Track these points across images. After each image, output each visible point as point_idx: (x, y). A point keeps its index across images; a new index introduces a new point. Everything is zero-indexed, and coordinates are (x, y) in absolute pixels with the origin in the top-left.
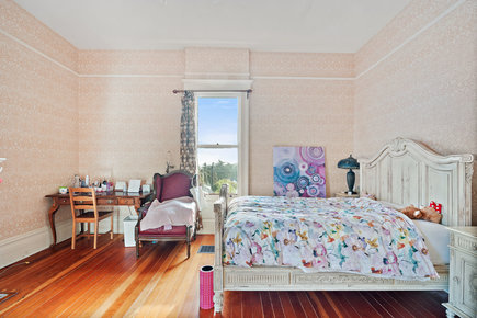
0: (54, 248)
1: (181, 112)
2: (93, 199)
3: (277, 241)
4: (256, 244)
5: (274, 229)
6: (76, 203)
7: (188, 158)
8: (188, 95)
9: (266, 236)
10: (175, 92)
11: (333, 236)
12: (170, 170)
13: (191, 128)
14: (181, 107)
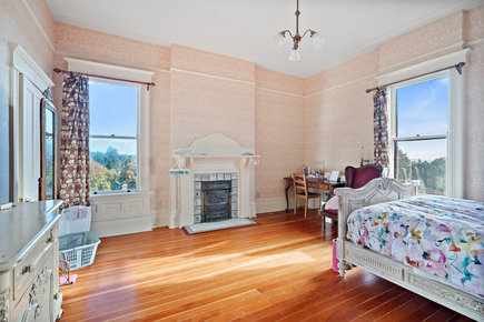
0: (287, 211)
1: (373, 109)
2: (304, 182)
3: (387, 232)
4: (365, 228)
5: (387, 221)
6: (297, 184)
7: (380, 152)
8: (381, 91)
9: (376, 224)
10: (368, 91)
11: (459, 245)
12: (364, 164)
13: (383, 122)
14: (373, 104)
